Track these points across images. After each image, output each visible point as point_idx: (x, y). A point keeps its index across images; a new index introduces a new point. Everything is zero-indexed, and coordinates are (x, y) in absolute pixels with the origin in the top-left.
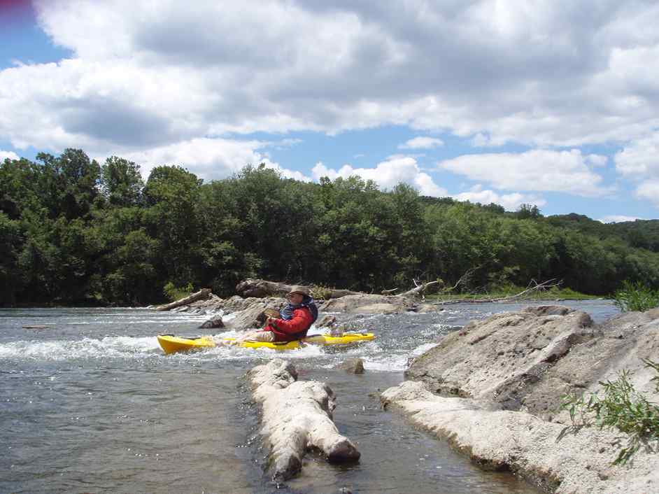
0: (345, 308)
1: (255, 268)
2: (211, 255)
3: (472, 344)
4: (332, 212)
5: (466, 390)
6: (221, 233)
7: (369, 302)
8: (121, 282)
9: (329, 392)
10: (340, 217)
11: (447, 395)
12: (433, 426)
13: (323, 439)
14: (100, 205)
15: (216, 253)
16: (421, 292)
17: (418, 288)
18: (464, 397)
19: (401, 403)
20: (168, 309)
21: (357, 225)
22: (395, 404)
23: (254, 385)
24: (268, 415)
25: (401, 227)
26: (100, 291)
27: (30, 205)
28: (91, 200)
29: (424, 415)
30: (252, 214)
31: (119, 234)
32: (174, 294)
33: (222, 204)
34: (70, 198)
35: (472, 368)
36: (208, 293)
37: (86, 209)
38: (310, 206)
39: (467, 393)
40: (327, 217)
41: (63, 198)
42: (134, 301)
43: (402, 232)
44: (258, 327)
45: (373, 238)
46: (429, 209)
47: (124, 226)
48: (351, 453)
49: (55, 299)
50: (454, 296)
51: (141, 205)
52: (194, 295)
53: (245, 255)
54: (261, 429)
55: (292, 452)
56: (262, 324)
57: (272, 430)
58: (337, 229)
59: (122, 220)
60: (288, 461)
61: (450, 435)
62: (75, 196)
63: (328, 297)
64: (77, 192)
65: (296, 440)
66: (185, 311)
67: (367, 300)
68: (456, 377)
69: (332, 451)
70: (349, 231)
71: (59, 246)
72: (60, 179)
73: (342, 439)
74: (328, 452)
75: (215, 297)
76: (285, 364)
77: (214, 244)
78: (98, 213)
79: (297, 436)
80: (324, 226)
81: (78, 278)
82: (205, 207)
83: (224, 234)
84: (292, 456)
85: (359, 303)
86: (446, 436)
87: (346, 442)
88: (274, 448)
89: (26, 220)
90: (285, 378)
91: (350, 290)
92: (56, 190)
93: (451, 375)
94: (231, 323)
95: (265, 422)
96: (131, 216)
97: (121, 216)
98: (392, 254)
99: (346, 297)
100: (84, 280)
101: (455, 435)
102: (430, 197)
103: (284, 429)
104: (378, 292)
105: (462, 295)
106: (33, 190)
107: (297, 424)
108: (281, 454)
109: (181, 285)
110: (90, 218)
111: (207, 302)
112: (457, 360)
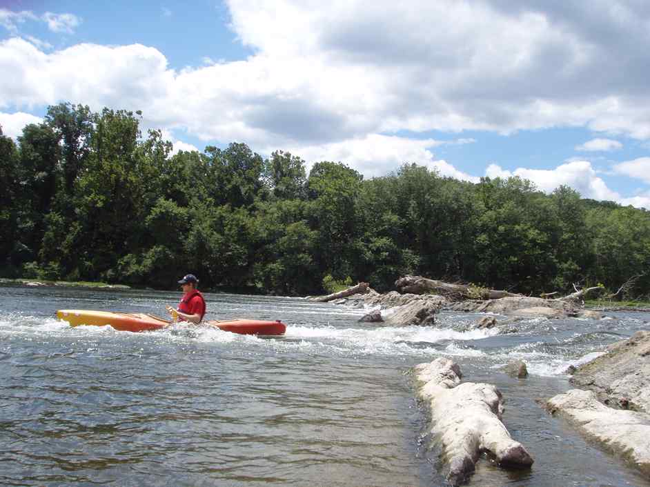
0: (504, 309)
1: (412, 264)
2: (370, 249)
3: (643, 356)
4: (490, 213)
5: (636, 403)
6: (381, 228)
7: (529, 305)
8: (280, 272)
9: (500, 395)
10: (499, 218)
11: (616, 406)
12: (606, 438)
13: (495, 443)
14: (264, 197)
15: (375, 248)
16: (581, 297)
17: (578, 293)
18: (636, 411)
19: (570, 411)
20: (326, 301)
21: (517, 227)
22: (563, 411)
23: (420, 383)
24: (437, 415)
25: (561, 229)
26: (260, 280)
27: (198, 195)
28: (255, 192)
29: (595, 426)
30: (412, 212)
31: (282, 225)
32: (332, 286)
33: (383, 201)
34: (236, 189)
35: (644, 381)
36: (365, 287)
37: (250, 201)
38: (469, 206)
39: (638, 407)
40: (485, 218)
41: (230, 189)
42: (292, 291)
43: (562, 234)
44: (417, 324)
45: (533, 241)
46: (591, 212)
47: (285, 218)
48: (524, 459)
49: (217, 285)
50: (615, 303)
51: (303, 199)
52: (352, 288)
53: (403, 251)
54: (432, 428)
55: (466, 453)
56: (421, 321)
57: (445, 429)
58: (495, 230)
59: (285, 213)
60: (462, 463)
61: (626, 449)
62: (241, 187)
63: (486, 297)
64: (242, 184)
65: (469, 442)
66: (343, 303)
67: (526, 303)
68: (626, 388)
69: (505, 455)
70: (507, 233)
71: (223, 235)
72: (227, 170)
73: (516, 444)
74: (501, 456)
75: (373, 292)
76: (449, 363)
77: (373, 239)
78: (262, 205)
79: (471, 438)
80: (483, 226)
81: (242, 266)
82: (366, 203)
83: (383, 230)
84: (466, 457)
85: (518, 305)
86: (621, 450)
87: (519, 447)
88: (448, 448)
89: (194, 208)
90: (451, 377)
91: (508, 291)
92: (223, 181)
93: (621, 387)
94: (390, 317)
95: (435, 421)
96: (293, 209)
97: (284, 209)
98: (552, 257)
99: (506, 298)
100: (246, 269)
101: (632, 450)
102: (593, 200)
103: (456, 430)
104: (536, 295)
105: (623, 302)
106: (202, 181)
107: (469, 426)
108: (454, 455)
109: (339, 278)
110: (254, 209)
111: (365, 296)
112: (627, 371)
